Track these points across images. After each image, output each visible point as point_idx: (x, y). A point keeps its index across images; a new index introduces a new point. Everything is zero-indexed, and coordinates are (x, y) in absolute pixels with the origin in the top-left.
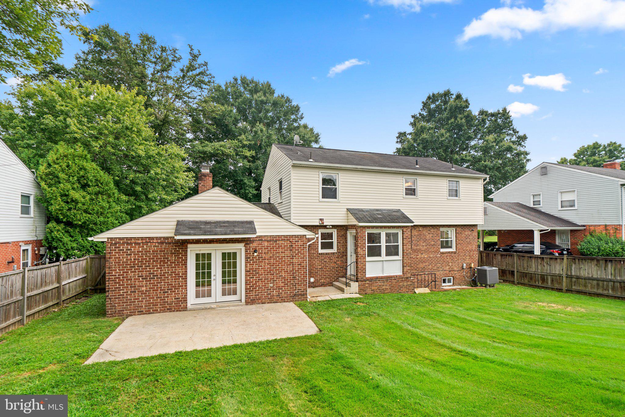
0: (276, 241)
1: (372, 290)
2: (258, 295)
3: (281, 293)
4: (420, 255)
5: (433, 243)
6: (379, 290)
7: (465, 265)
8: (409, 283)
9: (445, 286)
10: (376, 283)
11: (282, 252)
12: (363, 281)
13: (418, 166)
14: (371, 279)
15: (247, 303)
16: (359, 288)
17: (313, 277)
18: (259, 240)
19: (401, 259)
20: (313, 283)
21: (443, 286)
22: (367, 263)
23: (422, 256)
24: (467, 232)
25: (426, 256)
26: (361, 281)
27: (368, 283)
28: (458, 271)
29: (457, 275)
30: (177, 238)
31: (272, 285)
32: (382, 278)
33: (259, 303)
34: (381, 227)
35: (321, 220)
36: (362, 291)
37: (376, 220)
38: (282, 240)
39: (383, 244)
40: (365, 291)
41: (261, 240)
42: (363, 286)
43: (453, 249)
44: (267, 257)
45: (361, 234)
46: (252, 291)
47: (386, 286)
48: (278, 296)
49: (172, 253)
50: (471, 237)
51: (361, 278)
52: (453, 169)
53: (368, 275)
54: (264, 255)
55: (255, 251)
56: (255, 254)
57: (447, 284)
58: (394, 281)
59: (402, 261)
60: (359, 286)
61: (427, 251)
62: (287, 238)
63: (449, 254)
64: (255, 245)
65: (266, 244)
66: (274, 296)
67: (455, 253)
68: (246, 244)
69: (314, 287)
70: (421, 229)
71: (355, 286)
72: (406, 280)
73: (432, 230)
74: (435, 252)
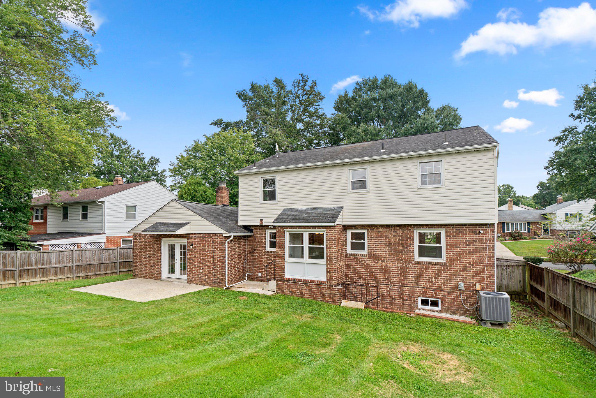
0: (204, 237)
1: (290, 292)
2: (194, 277)
3: (207, 279)
4: (380, 262)
5: (401, 248)
6: (297, 292)
7: (462, 285)
8: (333, 292)
9: (424, 310)
10: (294, 285)
11: (207, 247)
12: (281, 281)
13: (384, 151)
14: (289, 280)
15: (188, 282)
16: (277, 287)
17: (261, 272)
18: (194, 237)
19: (325, 263)
20: (261, 277)
21: (420, 309)
22: (285, 263)
23: (384, 264)
24: (469, 235)
25: (389, 265)
26: (280, 281)
27: (285, 284)
28: (450, 292)
29: (448, 298)
30: (143, 233)
31: (201, 271)
32: (300, 281)
33: (194, 284)
34: (304, 227)
35: (261, 220)
36: (280, 290)
37: (295, 220)
38: (208, 237)
39: (306, 245)
40: (283, 291)
41: (196, 237)
42: (281, 285)
43: (442, 260)
44: (199, 249)
45: (279, 234)
46: (191, 274)
47: (305, 290)
48: (205, 280)
49: (155, 243)
50: (478, 243)
51: (279, 278)
52: (447, 143)
53: (287, 276)
54: (197, 248)
55: (192, 245)
56: (191, 247)
57: (430, 307)
58: (315, 287)
59: (326, 265)
60: (277, 285)
61: (389, 258)
62: (211, 235)
63: (430, 266)
64: (192, 240)
65: (198, 240)
66: (202, 280)
67: (443, 265)
68: (188, 239)
69: (261, 281)
70: (381, 230)
71: (273, 284)
72: (330, 288)
73: (400, 232)
74: (405, 261)
